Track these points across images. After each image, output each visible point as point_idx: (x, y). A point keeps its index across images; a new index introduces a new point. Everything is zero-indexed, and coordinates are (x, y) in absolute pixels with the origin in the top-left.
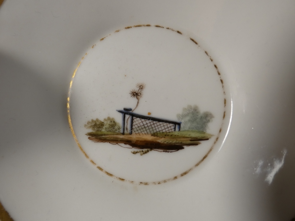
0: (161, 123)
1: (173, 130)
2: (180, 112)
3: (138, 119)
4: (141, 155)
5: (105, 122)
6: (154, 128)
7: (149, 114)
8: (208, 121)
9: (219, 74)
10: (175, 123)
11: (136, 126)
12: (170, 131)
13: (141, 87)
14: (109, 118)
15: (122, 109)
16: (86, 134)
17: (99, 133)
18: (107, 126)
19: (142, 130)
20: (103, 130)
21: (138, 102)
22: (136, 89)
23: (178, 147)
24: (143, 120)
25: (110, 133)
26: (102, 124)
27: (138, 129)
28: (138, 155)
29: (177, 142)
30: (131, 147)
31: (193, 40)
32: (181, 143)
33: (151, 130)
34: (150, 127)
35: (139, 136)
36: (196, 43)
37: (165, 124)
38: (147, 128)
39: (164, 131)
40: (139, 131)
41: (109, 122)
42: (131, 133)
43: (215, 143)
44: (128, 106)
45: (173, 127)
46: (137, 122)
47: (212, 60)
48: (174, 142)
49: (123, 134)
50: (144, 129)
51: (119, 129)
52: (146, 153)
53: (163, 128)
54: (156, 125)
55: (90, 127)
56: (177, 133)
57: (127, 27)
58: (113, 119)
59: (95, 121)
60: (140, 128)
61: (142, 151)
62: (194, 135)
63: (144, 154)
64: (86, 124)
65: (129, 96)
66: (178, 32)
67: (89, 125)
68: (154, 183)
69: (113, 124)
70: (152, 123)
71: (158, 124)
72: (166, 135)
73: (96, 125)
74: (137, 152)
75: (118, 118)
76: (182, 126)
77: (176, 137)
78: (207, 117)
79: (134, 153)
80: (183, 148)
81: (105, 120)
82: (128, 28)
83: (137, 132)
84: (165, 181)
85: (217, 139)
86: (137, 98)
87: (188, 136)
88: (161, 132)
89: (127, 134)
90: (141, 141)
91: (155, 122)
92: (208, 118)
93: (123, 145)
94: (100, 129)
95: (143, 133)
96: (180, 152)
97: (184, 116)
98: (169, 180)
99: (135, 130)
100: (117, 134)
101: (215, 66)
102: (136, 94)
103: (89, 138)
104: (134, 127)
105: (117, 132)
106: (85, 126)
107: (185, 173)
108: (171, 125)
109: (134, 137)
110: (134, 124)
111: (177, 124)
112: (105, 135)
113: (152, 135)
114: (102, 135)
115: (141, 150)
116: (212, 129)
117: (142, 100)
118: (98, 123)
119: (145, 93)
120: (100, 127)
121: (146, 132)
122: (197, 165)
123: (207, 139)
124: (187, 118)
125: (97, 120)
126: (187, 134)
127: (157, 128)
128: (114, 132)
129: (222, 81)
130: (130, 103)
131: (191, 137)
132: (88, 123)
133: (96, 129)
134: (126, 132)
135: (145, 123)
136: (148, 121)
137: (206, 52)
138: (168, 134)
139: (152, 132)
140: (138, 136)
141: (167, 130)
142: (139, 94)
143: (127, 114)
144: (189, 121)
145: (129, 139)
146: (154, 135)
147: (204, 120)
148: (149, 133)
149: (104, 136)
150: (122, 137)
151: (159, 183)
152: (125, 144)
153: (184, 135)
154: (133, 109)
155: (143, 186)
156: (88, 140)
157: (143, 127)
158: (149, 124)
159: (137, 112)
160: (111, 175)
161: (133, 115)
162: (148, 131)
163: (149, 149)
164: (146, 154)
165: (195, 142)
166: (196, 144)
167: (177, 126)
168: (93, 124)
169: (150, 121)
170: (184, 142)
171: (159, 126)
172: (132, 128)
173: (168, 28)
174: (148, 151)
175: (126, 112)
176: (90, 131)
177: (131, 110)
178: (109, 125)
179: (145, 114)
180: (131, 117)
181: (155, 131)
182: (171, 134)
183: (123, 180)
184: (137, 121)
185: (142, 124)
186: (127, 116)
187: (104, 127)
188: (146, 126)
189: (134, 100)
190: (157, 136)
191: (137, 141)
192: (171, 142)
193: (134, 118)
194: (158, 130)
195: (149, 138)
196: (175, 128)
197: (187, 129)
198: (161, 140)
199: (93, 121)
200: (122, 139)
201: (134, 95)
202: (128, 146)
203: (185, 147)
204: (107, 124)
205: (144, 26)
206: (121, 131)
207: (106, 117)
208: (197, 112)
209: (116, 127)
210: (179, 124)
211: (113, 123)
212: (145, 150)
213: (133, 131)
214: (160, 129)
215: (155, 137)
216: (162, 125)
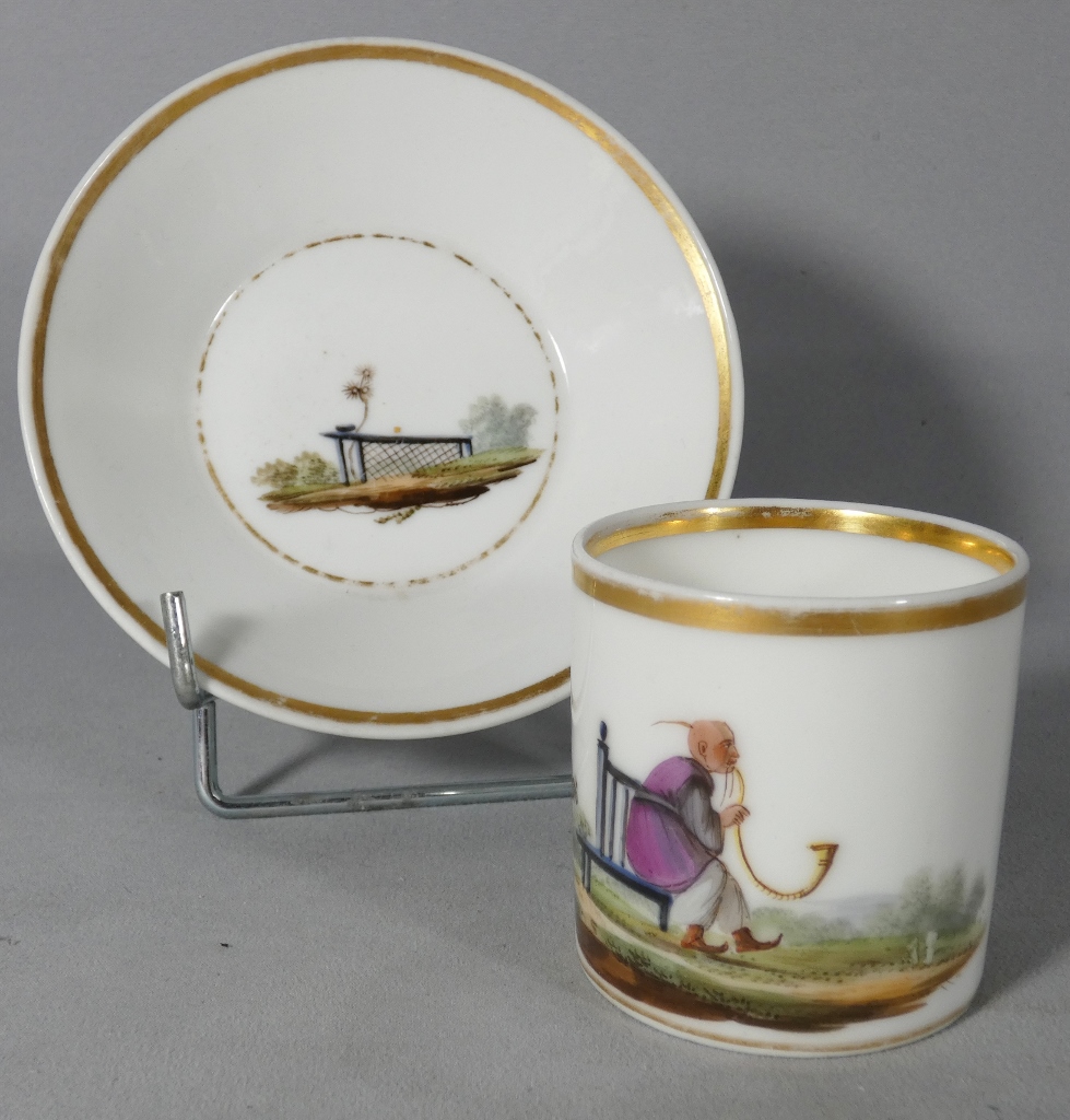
0: (427, 446)
1: (458, 456)
2: (464, 413)
3: (374, 445)
4: (399, 522)
5: (300, 465)
6: (415, 461)
7: (398, 429)
8: (528, 423)
9: (529, 322)
10: (459, 441)
11: (373, 462)
12: (452, 459)
13: (367, 374)
14: (306, 455)
15: (332, 429)
16: (260, 499)
17: (290, 491)
18: (306, 473)
19: (388, 469)
20: (299, 484)
21: (366, 409)
22: (357, 380)
23: (475, 490)
24: (386, 446)
25: (314, 487)
26: (292, 471)
27: (378, 467)
28: (392, 524)
29: (472, 479)
30: (372, 510)
31: (461, 258)
32: (481, 480)
33: (409, 464)
34: (405, 459)
35: (384, 484)
36: (469, 264)
37: (437, 446)
38: (399, 463)
39: (438, 462)
40: (383, 472)
41: (307, 464)
42: (364, 480)
43: (550, 465)
44: (345, 422)
45: (456, 451)
46: (373, 454)
47: (508, 296)
48: (465, 481)
49: (347, 484)
50: (393, 466)
51: (335, 474)
52: (408, 516)
53: (434, 456)
54: (416, 452)
55: (266, 480)
56: (467, 460)
57: (309, 243)
58: (315, 454)
59: (275, 466)
60: (383, 464)
61: (400, 514)
62: (504, 458)
63: (404, 518)
64: (255, 475)
65: (343, 396)
66: (427, 244)
67: (263, 478)
68: (442, 576)
69: (319, 466)
70: (407, 450)
71: (422, 448)
72: (443, 470)
73: (277, 474)
74: (387, 519)
75: (328, 451)
76: (474, 443)
77: (466, 470)
78: (523, 416)
79: (382, 521)
80: (486, 490)
81: (297, 459)
82: (313, 245)
83: (378, 475)
84: (464, 567)
85: (553, 456)
86: (363, 400)
87: (492, 462)
88: (432, 464)
89: (356, 484)
90: (391, 494)
91: (413, 446)
92: (526, 417)
93: (351, 508)
94: (290, 482)
95: (392, 474)
96: (483, 497)
97: (474, 422)
98: (471, 562)
99: (373, 470)
100: (334, 487)
101: (519, 307)
102: (357, 392)
103: (269, 506)
104: (367, 465)
105: (332, 482)
106: (254, 479)
107: (503, 541)
108: (451, 445)
109: (374, 487)
110: (367, 457)
111: (463, 442)
112: (304, 493)
113: (414, 476)
114: (298, 494)
115: (396, 512)
116: (538, 437)
117: (374, 402)
118: (282, 469)
119: (378, 386)
120: (288, 478)
121: (397, 472)
122: (524, 518)
123: (534, 461)
124: (483, 426)
125: (279, 463)
126: (489, 459)
127: (420, 457)
128: (325, 483)
129: (537, 336)
130: (349, 413)
131: (499, 465)
132: (260, 471)
133: (280, 483)
134: (351, 479)
135: (391, 452)
136: (397, 448)
137: (493, 280)
138: (448, 466)
139: (413, 470)
140: (382, 483)
141: (444, 458)
142: (365, 390)
143: (347, 437)
144: (489, 430)
145: (364, 494)
146: (417, 474)
147: (519, 423)
148: (406, 472)
149: (302, 497)
150: (344, 491)
151: (452, 574)
152: (356, 505)
153: (483, 463)
154: (357, 424)
155: (416, 587)
156: (268, 511)
157: (389, 461)
158: (401, 454)
159: (369, 429)
160: (339, 579)
161: (361, 440)
162: (403, 468)
163: (413, 507)
164: (408, 519)
165: (508, 472)
166: (514, 476)
167: (464, 446)
168: (272, 473)
169: (403, 445)
170: (487, 477)
171: (425, 454)
172: (364, 470)
173: (403, 238)
174: (412, 512)
175: (343, 434)
176: (268, 489)
177: (353, 428)
178: (310, 469)
179: (388, 432)
180: (356, 446)
181: (418, 466)
182: (454, 465)
183: (369, 584)
184: (373, 451)
185: (385, 456)
186: (348, 444)
187: (299, 476)
188: (395, 458)
189: (356, 404)
190: (425, 475)
191: (383, 494)
192: (458, 482)
193: (364, 444)
194: (423, 463)
195: (409, 483)
196: (461, 452)
197: (486, 447)
198: (435, 483)
199: (269, 466)
200: (346, 495)
201: (353, 393)
202: (364, 509)
203: (490, 486)
204: (304, 469)
205: (348, 237)
206: (341, 479)
207: (299, 453)
208: (501, 409)
209: (327, 473)
210: (468, 441)
211: (317, 464)
212: (404, 511)
213: (368, 475)
214: (429, 460)
215: (422, 479)
216: (431, 451)
